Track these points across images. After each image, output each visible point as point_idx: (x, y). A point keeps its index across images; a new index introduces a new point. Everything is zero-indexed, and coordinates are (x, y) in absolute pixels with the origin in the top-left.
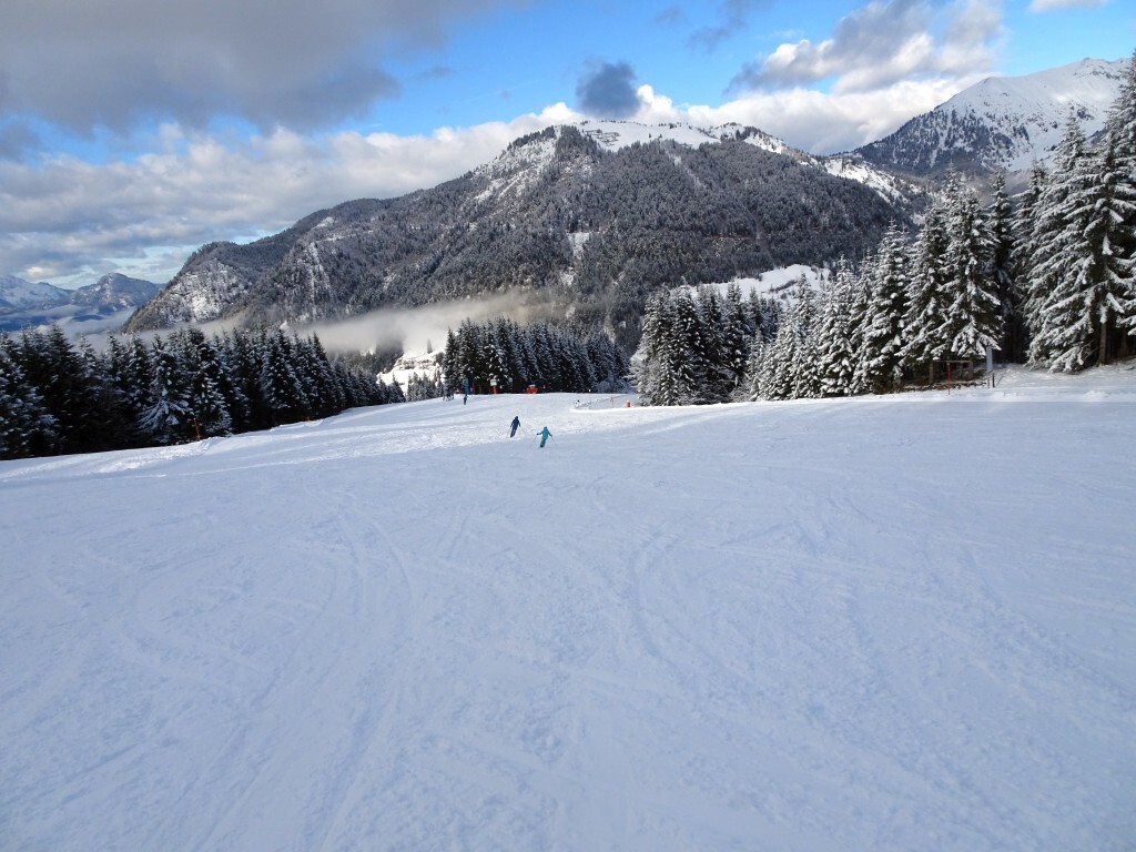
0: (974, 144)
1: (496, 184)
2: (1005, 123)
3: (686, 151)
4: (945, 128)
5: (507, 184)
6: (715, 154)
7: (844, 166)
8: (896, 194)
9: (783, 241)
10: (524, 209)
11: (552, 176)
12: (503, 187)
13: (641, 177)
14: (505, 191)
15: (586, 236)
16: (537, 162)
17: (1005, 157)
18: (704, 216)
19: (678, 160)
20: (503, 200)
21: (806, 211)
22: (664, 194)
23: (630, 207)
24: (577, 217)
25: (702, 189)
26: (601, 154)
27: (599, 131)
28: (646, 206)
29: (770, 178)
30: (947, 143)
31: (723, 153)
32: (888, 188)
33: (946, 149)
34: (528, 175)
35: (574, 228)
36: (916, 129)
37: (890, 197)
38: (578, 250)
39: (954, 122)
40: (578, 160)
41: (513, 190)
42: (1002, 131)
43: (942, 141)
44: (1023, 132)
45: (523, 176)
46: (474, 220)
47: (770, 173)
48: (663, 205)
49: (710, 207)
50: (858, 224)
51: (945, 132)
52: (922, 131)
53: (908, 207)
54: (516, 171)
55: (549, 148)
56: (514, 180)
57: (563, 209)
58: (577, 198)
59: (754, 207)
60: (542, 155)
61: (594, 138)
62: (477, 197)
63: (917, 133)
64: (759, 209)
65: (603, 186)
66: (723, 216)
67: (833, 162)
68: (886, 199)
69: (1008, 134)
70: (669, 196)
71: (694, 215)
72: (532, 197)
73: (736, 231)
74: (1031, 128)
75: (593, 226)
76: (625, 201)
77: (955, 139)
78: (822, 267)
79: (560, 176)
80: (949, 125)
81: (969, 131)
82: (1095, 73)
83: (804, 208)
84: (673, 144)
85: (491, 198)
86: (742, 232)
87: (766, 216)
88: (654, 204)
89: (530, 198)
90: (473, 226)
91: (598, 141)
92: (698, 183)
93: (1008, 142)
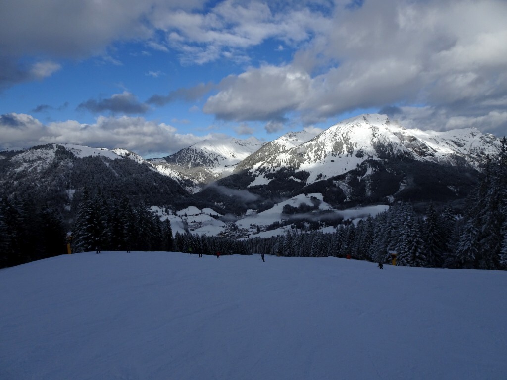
0: (202, 162)
1: (25, 165)
2: (211, 155)
3: (110, 161)
4: (193, 154)
5: (32, 166)
6: (121, 163)
7: (163, 168)
8: (180, 179)
9: (149, 197)
10: (42, 178)
11: (55, 165)
12: (30, 167)
13: (94, 170)
14: (31, 169)
15: (73, 191)
16: (47, 158)
17: (212, 167)
18: (121, 187)
19: (108, 164)
20: (30, 172)
21: (155, 187)
22: (105, 178)
23: (91, 181)
24: (69, 183)
25: (118, 177)
26: (76, 158)
27: (73, 149)
28: (98, 182)
29: (142, 175)
30: (194, 160)
31: (124, 163)
32: (178, 177)
33: (193, 162)
34: (43, 163)
35: (68, 188)
36: (183, 153)
37: (179, 180)
38: (71, 196)
39: (196, 153)
40: (66, 160)
41: (35, 169)
42: (211, 158)
43: (192, 159)
44: (216, 159)
45: (40, 163)
46: (16, 179)
47: (142, 173)
48: (104, 182)
49: (122, 184)
50: (172, 193)
51: (193, 156)
52: (186, 154)
53: (184, 184)
54: (35, 160)
55: (51, 154)
56: (35, 164)
57: (62, 180)
58: (68, 176)
59: (137, 185)
60: (48, 156)
61: (71, 151)
62: (15, 170)
63: (184, 155)
64: (139, 185)
65: (78, 172)
66: (127, 188)
67: (159, 166)
68: (177, 181)
69: (212, 159)
70: (107, 178)
71: (117, 186)
72: (46, 173)
73: (132, 193)
74: (219, 158)
75: (75, 187)
76: (89, 179)
77: (196, 159)
78: (162, 207)
79: (59, 166)
80: (194, 154)
81: (201, 157)
82: (236, 143)
83: (155, 186)
84: (105, 158)
85: (24, 171)
86: (135, 193)
87: (142, 188)
88: (101, 181)
89: (45, 173)
90: (16, 182)
91: (74, 153)
92: (117, 175)
93: (213, 162)
